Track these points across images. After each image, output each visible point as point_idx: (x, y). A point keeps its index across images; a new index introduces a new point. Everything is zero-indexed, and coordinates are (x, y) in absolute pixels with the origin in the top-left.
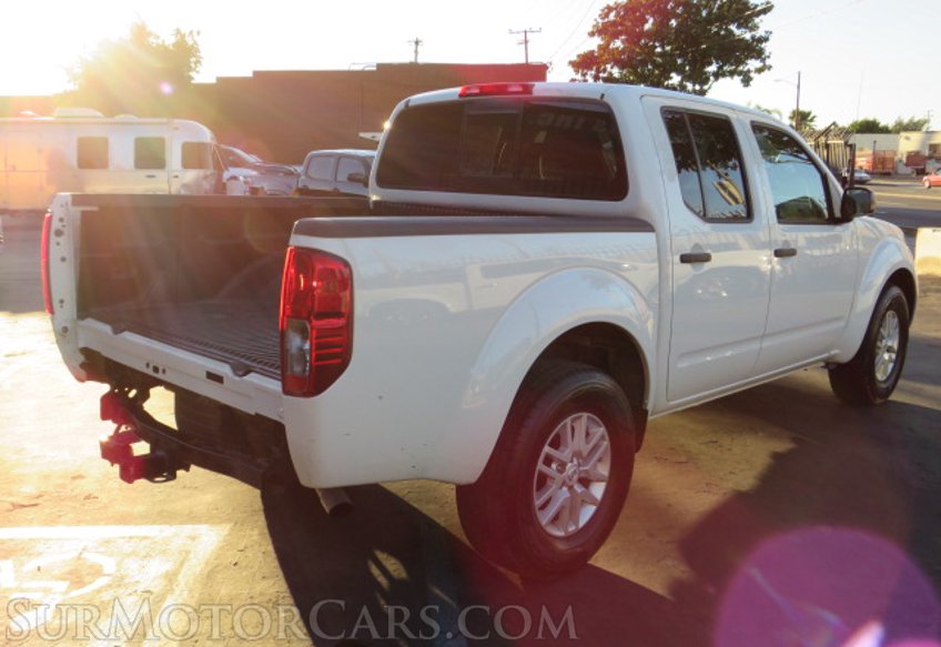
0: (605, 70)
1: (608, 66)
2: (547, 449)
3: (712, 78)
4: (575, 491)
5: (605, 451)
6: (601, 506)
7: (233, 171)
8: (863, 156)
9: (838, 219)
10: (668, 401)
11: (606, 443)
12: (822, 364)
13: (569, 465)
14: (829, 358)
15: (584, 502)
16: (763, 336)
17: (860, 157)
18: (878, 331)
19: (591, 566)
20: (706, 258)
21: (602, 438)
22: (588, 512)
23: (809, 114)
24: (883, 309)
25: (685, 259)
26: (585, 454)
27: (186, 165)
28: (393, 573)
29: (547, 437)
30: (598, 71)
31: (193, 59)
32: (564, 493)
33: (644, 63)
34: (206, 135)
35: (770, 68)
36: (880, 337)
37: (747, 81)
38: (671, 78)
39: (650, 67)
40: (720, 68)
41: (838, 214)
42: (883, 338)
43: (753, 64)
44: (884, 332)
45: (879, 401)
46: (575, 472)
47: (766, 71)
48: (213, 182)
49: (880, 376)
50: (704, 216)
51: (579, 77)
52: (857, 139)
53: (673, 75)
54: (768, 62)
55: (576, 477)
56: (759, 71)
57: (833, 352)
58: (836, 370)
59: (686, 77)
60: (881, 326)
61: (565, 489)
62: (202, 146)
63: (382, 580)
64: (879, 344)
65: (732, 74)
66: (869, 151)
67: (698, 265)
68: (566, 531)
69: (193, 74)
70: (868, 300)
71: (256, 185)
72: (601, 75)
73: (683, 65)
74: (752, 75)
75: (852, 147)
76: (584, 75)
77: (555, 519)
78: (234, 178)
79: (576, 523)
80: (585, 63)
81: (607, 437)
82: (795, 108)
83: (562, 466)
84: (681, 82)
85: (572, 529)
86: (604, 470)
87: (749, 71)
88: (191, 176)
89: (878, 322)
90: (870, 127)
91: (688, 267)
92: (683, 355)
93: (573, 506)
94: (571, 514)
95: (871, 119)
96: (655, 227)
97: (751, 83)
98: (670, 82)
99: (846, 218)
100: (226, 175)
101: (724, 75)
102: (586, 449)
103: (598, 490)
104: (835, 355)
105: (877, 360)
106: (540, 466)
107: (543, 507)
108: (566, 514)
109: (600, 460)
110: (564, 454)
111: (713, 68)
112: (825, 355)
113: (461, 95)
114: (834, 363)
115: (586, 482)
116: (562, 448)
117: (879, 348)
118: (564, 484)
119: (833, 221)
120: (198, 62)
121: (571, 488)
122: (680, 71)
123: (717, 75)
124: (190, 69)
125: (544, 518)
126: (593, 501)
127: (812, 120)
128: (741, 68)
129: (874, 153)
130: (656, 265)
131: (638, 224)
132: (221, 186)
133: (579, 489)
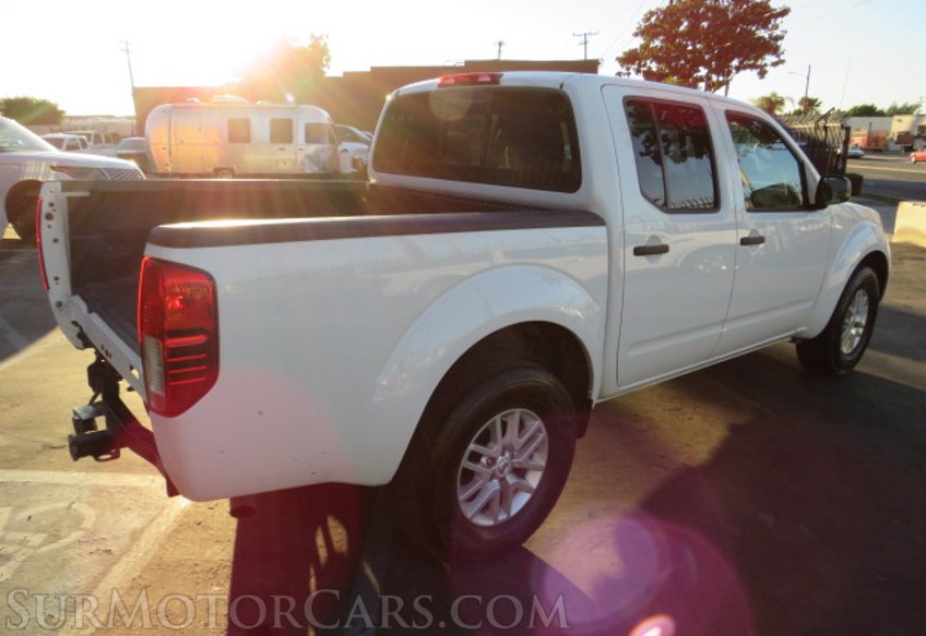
0: (645, 65)
1: (648, 62)
2: (472, 446)
3: (734, 71)
4: (507, 483)
5: (542, 443)
6: (536, 494)
7: (346, 145)
8: (860, 135)
9: (812, 205)
10: (619, 386)
11: (543, 435)
12: (789, 339)
13: (500, 458)
14: (796, 334)
15: (516, 491)
16: (724, 322)
17: (856, 136)
18: (847, 309)
19: (525, 549)
20: (664, 249)
21: (539, 430)
22: (520, 501)
23: (816, 100)
24: (853, 289)
25: (639, 252)
26: (517, 447)
27: (309, 139)
28: (335, 544)
29: (474, 435)
30: (640, 66)
31: (325, 58)
32: (495, 485)
33: (678, 59)
34: (324, 117)
35: (783, 62)
36: (848, 314)
37: (762, 74)
38: (699, 71)
39: (683, 62)
40: (741, 63)
41: (812, 200)
42: (851, 314)
43: (769, 59)
44: (853, 309)
45: (842, 372)
46: (506, 465)
47: (780, 65)
48: (329, 154)
49: (846, 349)
50: (665, 207)
51: (624, 70)
52: (853, 122)
53: (701, 68)
54: (782, 57)
55: (507, 470)
56: (775, 64)
57: (799, 330)
58: (802, 343)
59: (711, 71)
60: (849, 304)
61: (495, 481)
62: (319, 126)
63: (323, 553)
64: (846, 321)
65: (752, 67)
66: (865, 132)
67: (653, 257)
68: (495, 519)
69: (325, 69)
70: (839, 278)
71: (357, 157)
72: (643, 69)
73: (710, 60)
74: (768, 68)
75: (848, 129)
76: (628, 69)
77: (486, 509)
78: (345, 151)
79: (508, 512)
80: (629, 59)
81: (544, 429)
82: (803, 95)
83: (492, 461)
84: (707, 74)
85: (502, 517)
86: (541, 460)
87: (766, 65)
88: (312, 148)
89: (848, 299)
90: (867, 111)
91: (642, 259)
92: (633, 345)
93: (504, 497)
94: (501, 503)
95: (869, 104)
96: (606, 220)
97: (766, 76)
98: (699, 74)
99: (820, 205)
100: (340, 148)
101: (745, 68)
102: (518, 442)
103: (534, 479)
104: (802, 332)
105: (843, 335)
106: (465, 463)
107: (472, 499)
108: (496, 504)
109: (536, 450)
110: (494, 449)
111: (735, 63)
112: (792, 333)
113: (440, 85)
114: (800, 339)
115: (520, 472)
116: (491, 444)
117: (847, 324)
118: (493, 476)
119: (808, 207)
120: (328, 60)
121: (503, 480)
122: (707, 65)
123: (738, 69)
124: (323, 66)
125: (470, 511)
126: (527, 489)
127: (818, 106)
128: (759, 63)
129: (869, 133)
130: (606, 257)
131: (588, 218)
132: (335, 157)
133: (511, 480)
